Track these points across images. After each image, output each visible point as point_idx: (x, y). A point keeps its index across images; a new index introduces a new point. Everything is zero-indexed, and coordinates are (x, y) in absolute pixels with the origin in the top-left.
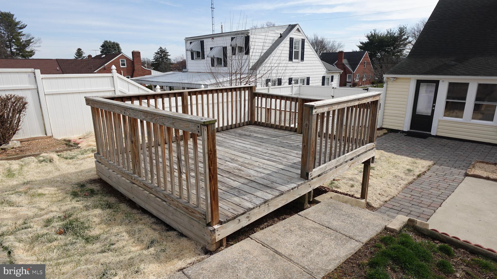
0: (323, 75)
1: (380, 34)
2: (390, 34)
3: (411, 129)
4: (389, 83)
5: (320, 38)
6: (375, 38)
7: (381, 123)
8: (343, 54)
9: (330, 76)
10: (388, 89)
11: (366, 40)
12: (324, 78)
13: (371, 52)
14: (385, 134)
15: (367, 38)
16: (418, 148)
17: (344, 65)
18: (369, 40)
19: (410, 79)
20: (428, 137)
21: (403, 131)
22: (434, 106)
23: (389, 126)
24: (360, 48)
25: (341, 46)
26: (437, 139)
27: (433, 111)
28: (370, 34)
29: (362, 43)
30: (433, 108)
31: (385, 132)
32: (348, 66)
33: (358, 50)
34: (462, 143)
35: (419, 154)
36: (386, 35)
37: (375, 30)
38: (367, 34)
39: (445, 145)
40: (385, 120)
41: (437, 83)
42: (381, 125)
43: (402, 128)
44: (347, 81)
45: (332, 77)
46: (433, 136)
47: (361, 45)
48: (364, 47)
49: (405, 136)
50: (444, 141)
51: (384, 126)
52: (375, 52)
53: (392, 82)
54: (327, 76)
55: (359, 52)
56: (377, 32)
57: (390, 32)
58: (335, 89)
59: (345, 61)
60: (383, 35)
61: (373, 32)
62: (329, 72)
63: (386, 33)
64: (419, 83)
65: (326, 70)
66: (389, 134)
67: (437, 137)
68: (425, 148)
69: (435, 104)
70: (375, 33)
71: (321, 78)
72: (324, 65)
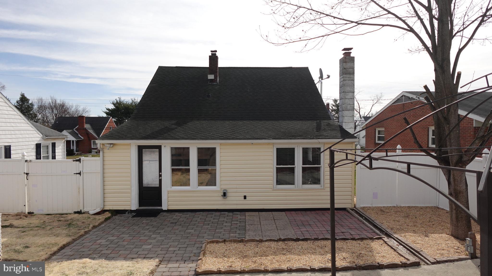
0: (36, 142)
1: (125, 102)
2: (135, 102)
3: (140, 205)
4: (106, 151)
5: (58, 102)
6: (120, 106)
7: (102, 204)
8: (85, 118)
9: (49, 143)
10: (106, 159)
11: (112, 107)
12: (38, 146)
13: (118, 118)
14: (106, 219)
15: (113, 105)
16: (145, 236)
17: (86, 130)
18: (115, 107)
19: (130, 144)
20: (159, 213)
21: (131, 210)
22: (160, 176)
23: (114, 207)
24: (106, 114)
25: (86, 111)
26: (169, 215)
27: (160, 181)
28: (115, 101)
29: (107, 109)
30: (160, 178)
31: (107, 216)
32: (91, 131)
33: (105, 115)
34: (193, 214)
35: (144, 247)
36: (131, 104)
37: (120, 98)
38: (112, 101)
39: (176, 223)
40: (106, 199)
41: (159, 148)
42: (102, 207)
43: (129, 207)
44: (92, 147)
45: (54, 145)
46: (165, 211)
47: (108, 111)
48: (110, 113)
49: (134, 217)
50: (176, 216)
51: (107, 208)
52: (122, 118)
53: (108, 149)
54: (43, 143)
55: (106, 117)
56: (122, 99)
57: (134, 101)
58: (29, 163)
59: (87, 126)
60: (128, 103)
61: (118, 99)
62: (47, 138)
63: (131, 101)
64: (141, 149)
65: (42, 135)
66: (114, 217)
67: (169, 211)
68: (154, 232)
69: (161, 172)
70: (120, 101)
71: (34, 147)
72: (38, 130)
